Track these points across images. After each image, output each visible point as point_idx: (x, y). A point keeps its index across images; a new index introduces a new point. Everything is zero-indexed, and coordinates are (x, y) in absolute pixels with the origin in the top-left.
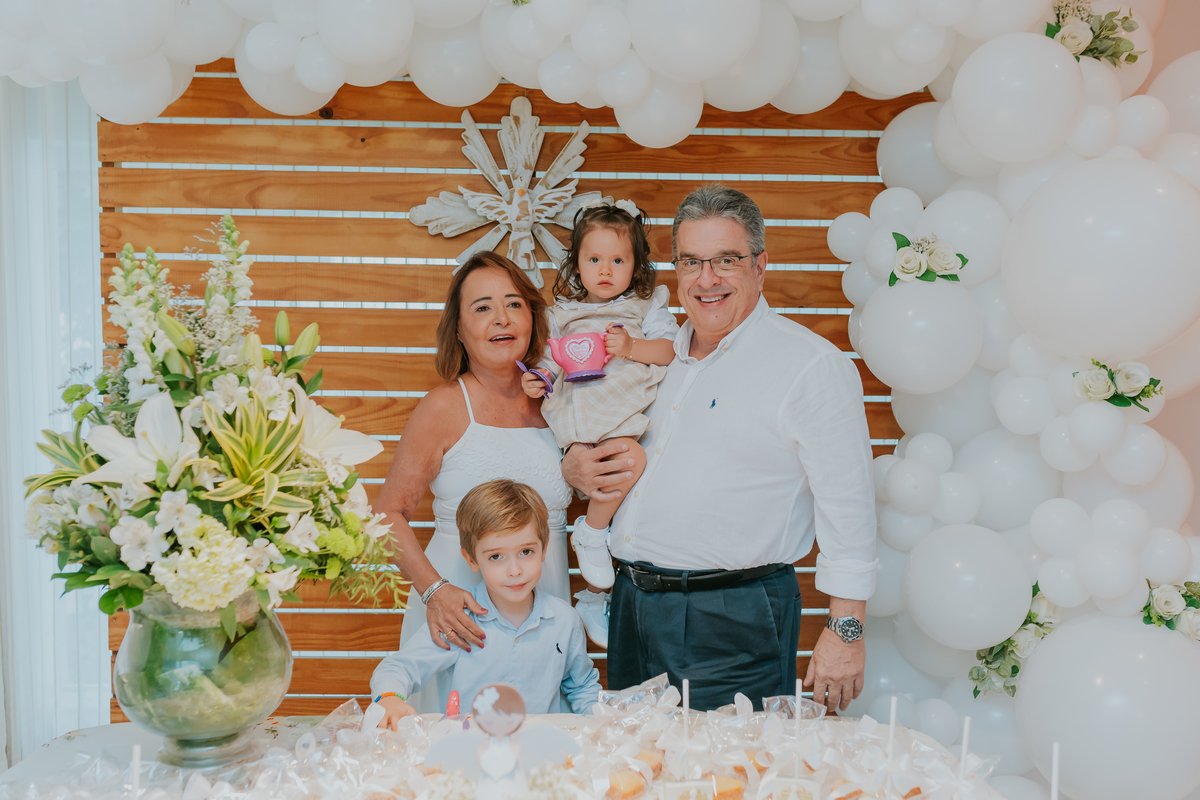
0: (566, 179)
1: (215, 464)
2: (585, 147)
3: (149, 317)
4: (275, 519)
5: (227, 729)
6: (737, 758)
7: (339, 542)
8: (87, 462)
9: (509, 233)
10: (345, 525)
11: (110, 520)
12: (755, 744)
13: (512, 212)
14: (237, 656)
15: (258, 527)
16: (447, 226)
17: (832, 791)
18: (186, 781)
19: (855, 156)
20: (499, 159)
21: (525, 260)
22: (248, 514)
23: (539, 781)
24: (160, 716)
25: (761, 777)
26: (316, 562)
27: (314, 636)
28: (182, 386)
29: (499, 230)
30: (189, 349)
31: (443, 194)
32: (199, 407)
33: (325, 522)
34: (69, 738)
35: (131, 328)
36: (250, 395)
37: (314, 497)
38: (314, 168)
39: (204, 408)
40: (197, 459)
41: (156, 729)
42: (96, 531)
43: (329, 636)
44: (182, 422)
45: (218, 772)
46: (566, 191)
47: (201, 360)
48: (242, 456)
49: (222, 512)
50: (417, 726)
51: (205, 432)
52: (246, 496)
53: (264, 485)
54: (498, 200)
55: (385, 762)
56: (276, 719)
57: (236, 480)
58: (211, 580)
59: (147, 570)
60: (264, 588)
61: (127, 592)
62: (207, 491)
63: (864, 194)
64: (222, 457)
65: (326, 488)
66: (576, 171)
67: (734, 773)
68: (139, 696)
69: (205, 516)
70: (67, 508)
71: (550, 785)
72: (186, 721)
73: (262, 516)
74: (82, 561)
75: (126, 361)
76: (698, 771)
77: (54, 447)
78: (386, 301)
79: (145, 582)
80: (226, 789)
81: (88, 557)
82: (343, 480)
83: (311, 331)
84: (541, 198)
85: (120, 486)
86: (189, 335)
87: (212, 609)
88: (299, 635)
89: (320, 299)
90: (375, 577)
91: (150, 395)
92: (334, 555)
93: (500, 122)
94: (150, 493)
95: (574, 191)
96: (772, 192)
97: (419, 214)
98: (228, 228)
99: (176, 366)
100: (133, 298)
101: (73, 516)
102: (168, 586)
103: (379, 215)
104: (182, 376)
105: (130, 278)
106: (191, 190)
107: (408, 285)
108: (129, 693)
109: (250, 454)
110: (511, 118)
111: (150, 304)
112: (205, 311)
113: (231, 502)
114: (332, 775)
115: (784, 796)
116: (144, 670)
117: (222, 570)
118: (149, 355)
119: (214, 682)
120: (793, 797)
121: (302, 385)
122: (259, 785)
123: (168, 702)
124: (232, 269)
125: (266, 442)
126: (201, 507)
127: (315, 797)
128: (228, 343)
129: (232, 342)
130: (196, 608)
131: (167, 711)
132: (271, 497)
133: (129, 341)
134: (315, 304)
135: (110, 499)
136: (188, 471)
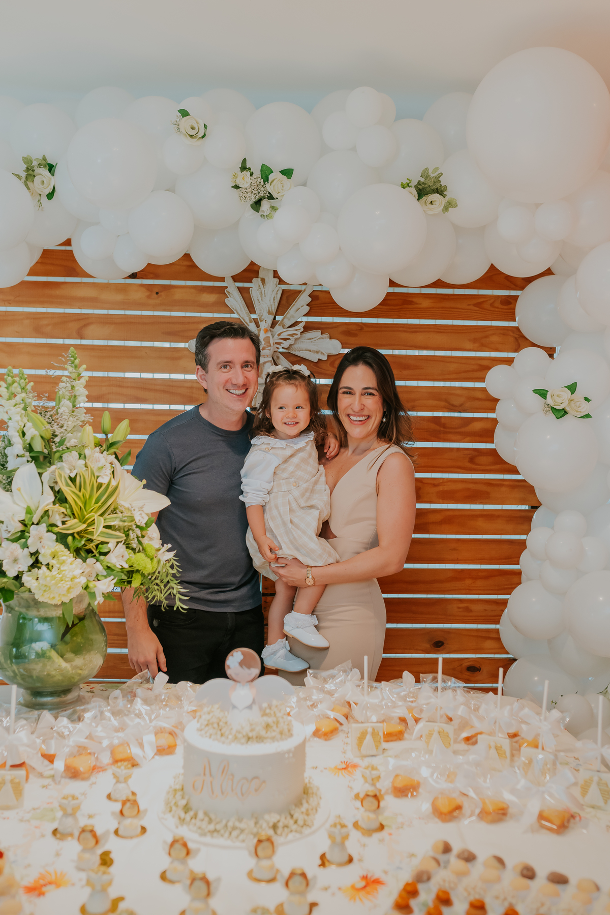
0: (297, 322)
1: (63, 510)
2: (310, 299)
3: (22, 414)
4: (100, 546)
5: (65, 685)
6: (400, 712)
7: (142, 562)
10: (145, 551)
12: (414, 705)
14: (73, 636)
15: (89, 551)
18: (39, 716)
19: (498, 308)
20: (251, 308)
22: (83, 542)
23: (268, 711)
24: (22, 675)
25: (417, 724)
26: (125, 575)
28: (41, 459)
30: (48, 435)
32: (53, 473)
33: (132, 548)
35: (10, 421)
36: (86, 466)
37: (127, 533)
38: (121, 312)
39: (57, 473)
40: (51, 506)
41: (19, 684)
44: (42, 483)
45: (58, 713)
46: (296, 330)
47: (54, 442)
48: (80, 504)
49: (66, 542)
50: (189, 688)
51: (57, 489)
52: (81, 531)
53: (94, 523)
55: (168, 709)
57: (76, 520)
59: (18, 578)
60: (92, 591)
61: (4, 590)
62: (57, 527)
64: (67, 505)
65: (134, 527)
66: (304, 316)
67: (398, 721)
68: (9, 662)
69: (57, 542)
71: (275, 714)
72: (39, 679)
73: (92, 544)
75: (6, 442)
76: (374, 719)
79: (15, 586)
80: (64, 721)
82: (145, 522)
83: (124, 424)
84: (279, 335)
85: (3, 522)
86: (48, 426)
87: (59, 603)
90: (163, 587)
91: (21, 465)
92: (138, 571)
93: (252, 282)
94: (21, 527)
95: (302, 330)
98: (72, 357)
99: (38, 446)
100: (13, 402)
102: (32, 588)
103: (167, 345)
104: (42, 453)
106: (38, 326)
108: (2, 660)
109: (85, 504)
110: (259, 279)
111: (22, 406)
112: (57, 410)
113: (72, 535)
114: (133, 716)
115: (430, 735)
116: (12, 645)
117: (67, 579)
118: (21, 438)
119: (58, 653)
120: (436, 735)
121: (119, 461)
122: (86, 720)
123: (27, 666)
124: (74, 383)
125: (96, 496)
126: (54, 537)
127: (121, 729)
128: (72, 432)
129: (74, 431)
130: (50, 602)
131: (26, 672)
132: (100, 532)
133: (9, 429)
134: (121, 406)
136: (46, 513)
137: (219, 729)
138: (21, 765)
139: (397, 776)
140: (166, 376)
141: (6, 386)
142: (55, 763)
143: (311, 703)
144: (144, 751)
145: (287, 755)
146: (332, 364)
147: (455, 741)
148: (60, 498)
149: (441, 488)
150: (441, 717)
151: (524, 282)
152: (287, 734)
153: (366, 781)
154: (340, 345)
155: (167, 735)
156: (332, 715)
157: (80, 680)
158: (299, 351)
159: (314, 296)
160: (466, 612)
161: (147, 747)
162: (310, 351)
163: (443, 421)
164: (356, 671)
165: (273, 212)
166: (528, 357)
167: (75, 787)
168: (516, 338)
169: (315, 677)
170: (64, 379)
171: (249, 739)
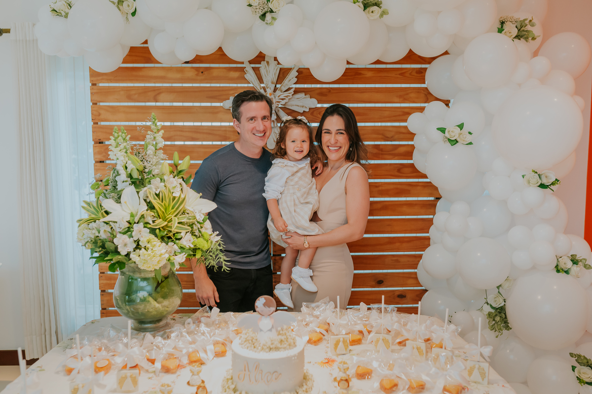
0: (289, 88)
1: (153, 214)
2: (297, 74)
3: (124, 156)
4: (176, 234)
5: (158, 317)
6: (359, 327)
7: (203, 244)
8: (102, 213)
10: (203, 237)
11: (113, 236)
12: (367, 322)
14: (162, 288)
15: (169, 238)
18: (144, 336)
19: (414, 76)
20: (261, 80)
22: (166, 233)
23: (281, 333)
24: (132, 312)
25: (369, 334)
26: (192, 251)
28: (138, 183)
30: (141, 169)
32: (146, 191)
33: (195, 235)
34: (92, 323)
35: (118, 160)
36: (165, 186)
37: (191, 225)
38: (180, 85)
39: (148, 192)
40: (146, 212)
41: (130, 318)
42: (108, 240)
44: (139, 197)
45: (155, 334)
46: (289, 93)
47: (145, 173)
48: (163, 210)
49: (155, 232)
50: (232, 316)
51: (148, 201)
52: (164, 226)
53: (172, 221)
55: (220, 330)
56: (174, 315)
57: (161, 220)
58: (153, 260)
59: (128, 255)
60: (172, 262)
61: (119, 264)
62: (150, 224)
63: (418, 92)
64: (155, 211)
65: (196, 222)
66: (294, 84)
67: (358, 333)
68: (124, 304)
69: (150, 234)
70: (95, 231)
71: (285, 334)
72: (143, 314)
73: (171, 234)
74: (101, 252)
75: (116, 173)
76: (344, 332)
77: (89, 208)
78: (212, 141)
79: (126, 260)
80: (159, 339)
81: (104, 250)
82: (202, 219)
83: (187, 159)
84: (279, 96)
85: (116, 222)
86: (141, 163)
87: (153, 270)
89: (184, 141)
90: (214, 257)
91: (126, 187)
92: (199, 248)
93: (261, 64)
94: (128, 225)
95: (293, 93)
96: (378, 92)
97: (226, 104)
98: (154, 119)
99: (136, 175)
100: (119, 149)
101: (97, 234)
102: (136, 262)
103: (208, 104)
104: (138, 179)
105: (117, 140)
106: (129, 95)
107: (222, 135)
108: (120, 303)
109: (166, 210)
110: (265, 62)
111: (125, 150)
112: (146, 152)
113: (159, 229)
114: (200, 334)
115: (378, 341)
116: (125, 294)
117: (157, 256)
118: (125, 171)
119: (153, 298)
120: (381, 341)
121: (184, 181)
122: (172, 338)
123: (135, 306)
124: (155, 135)
125: (172, 204)
126: (148, 230)
127: (193, 342)
128: (155, 165)
129: (157, 165)
130: (147, 269)
131: (135, 310)
132: (175, 226)
133: (117, 165)
134: (182, 143)
135: (112, 228)
136: (143, 216)
137: (252, 343)
138: (135, 367)
139: (359, 366)
140: (209, 124)
141: (114, 138)
142: (155, 364)
143: (306, 323)
144: (207, 355)
145: (293, 358)
146: (312, 114)
147: (392, 344)
148: (151, 207)
149: (380, 188)
150: (384, 329)
151: (430, 60)
152: (293, 345)
153: (340, 371)
154: (317, 102)
155: (221, 345)
156: (318, 330)
157: (167, 314)
158: (291, 106)
159: (300, 71)
160: (396, 262)
161: (209, 353)
162: (298, 106)
163: (381, 147)
164: (332, 303)
165: (273, 21)
166: (433, 107)
167: (167, 378)
168: (425, 94)
169: (307, 307)
170: (149, 132)
171: (271, 349)
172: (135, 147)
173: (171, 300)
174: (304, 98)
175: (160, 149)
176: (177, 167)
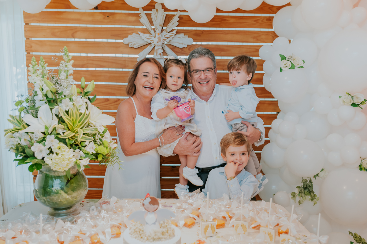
0: (173, 30)
1: (63, 126)
2: (179, 19)
3: (41, 80)
4: (82, 143)
5: (69, 205)
6: (223, 214)
7: (103, 150)
8: (23, 125)
9: (155, 47)
10: (103, 144)
11: (31, 143)
12: (229, 209)
13: (156, 40)
14: (71, 184)
15: (77, 145)
16: (135, 45)
17: (252, 224)
19: (265, 22)
20: (151, 23)
21: (160, 55)
22: (73, 142)
23: (163, 225)
24: (48, 202)
25: (231, 220)
26: (94, 155)
27: (95, 171)
28: (52, 101)
29: (151, 46)
30: (54, 91)
31: (133, 34)
32: (58, 108)
33: (97, 144)
34: (20, 206)
35: (35, 84)
36: (73, 105)
37: (94, 136)
38: (92, 26)
39: (59, 109)
40: (57, 125)
41: (47, 205)
42: (27, 147)
43: (100, 171)
44: (52, 113)
46: (173, 34)
47: (58, 93)
48: (71, 124)
49: (65, 141)
50: (126, 203)
51: (60, 116)
52: (73, 136)
53: (78, 132)
54: (151, 36)
55: (117, 215)
56: (85, 200)
57: (70, 131)
58: (62, 163)
59: (43, 159)
60: (79, 164)
61: (37, 165)
62: (61, 135)
63: (267, 35)
64: (65, 124)
65: (97, 134)
66: (176, 27)
67: (222, 219)
68: (42, 196)
69: (60, 143)
70: (17, 139)
71: (166, 226)
72: (57, 203)
73: (78, 142)
74: (23, 156)
75: (35, 94)
76: (212, 218)
77: (13, 120)
78: (116, 68)
79: (42, 162)
80: (68, 224)
82: (103, 131)
83: (92, 83)
84: (165, 36)
85: (34, 133)
86: (54, 86)
87: (63, 171)
88: (91, 171)
89: (95, 68)
91: (42, 105)
92: (100, 154)
93: (151, 11)
95: (175, 33)
96: (237, 34)
97: (126, 41)
98: (66, 51)
99: (50, 95)
100: (36, 74)
101: (19, 142)
102: (49, 164)
103: (113, 41)
104: (52, 99)
106: (53, 32)
107: (123, 63)
108: (39, 195)
109: (74, 123)
110: (155, 10)
111: (41, 76)
112: (59, 78)
113: (68, 138)
114: (101, 219)
115: (237, 226)
116: (43, 188)
117: (66, 160)
118: (41, 92)
119: (64, 192)
120: (240, 227)
121: (90, 101)
122: (79, 223)
123: (50, 197)
124: (67, 64)
125: (78, 119)
126: (59, 140)
127: (95, 226)
128: (66, 88)
129: (68, 87)
130: (58, 170)
131: (50, 200)
132: (81, 137)
133: (35, 88)
134: (94, 69)
135: (31, 137)
136: (55, 129)
137: (139, 234)
140: (113, 55)
144: (105, 237)
146: (189, 49)
147: (249, 229)
151: (277, 10)
152: (172, 235)
154: (193, 40)
155: (116, 228)
156: (191, 216)
157: (76, 203)
158: (174, 43)
161: (107, 235)
170: (62, 62)
171: (154, 240)
172: (50, 73)
173: (79, 192)
174: (184, 37)
175: (71, 74)
176: (83, 89)
